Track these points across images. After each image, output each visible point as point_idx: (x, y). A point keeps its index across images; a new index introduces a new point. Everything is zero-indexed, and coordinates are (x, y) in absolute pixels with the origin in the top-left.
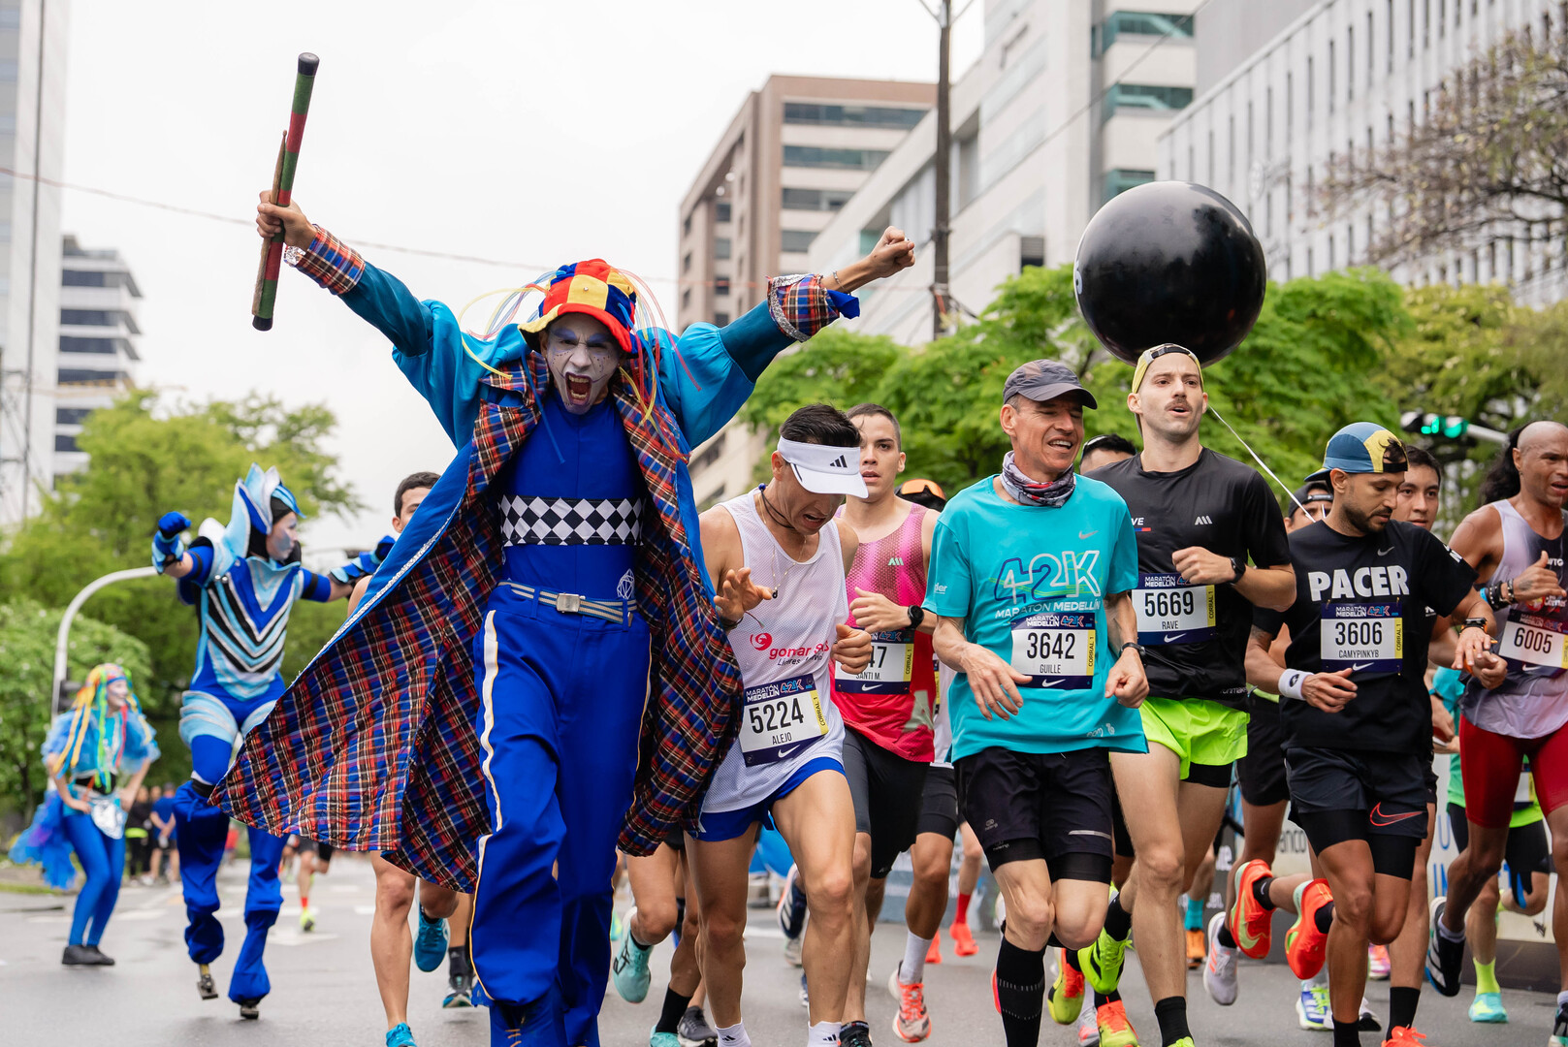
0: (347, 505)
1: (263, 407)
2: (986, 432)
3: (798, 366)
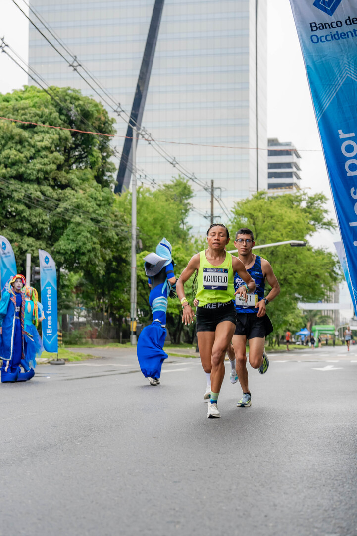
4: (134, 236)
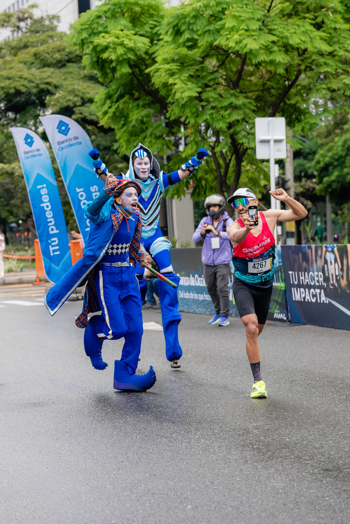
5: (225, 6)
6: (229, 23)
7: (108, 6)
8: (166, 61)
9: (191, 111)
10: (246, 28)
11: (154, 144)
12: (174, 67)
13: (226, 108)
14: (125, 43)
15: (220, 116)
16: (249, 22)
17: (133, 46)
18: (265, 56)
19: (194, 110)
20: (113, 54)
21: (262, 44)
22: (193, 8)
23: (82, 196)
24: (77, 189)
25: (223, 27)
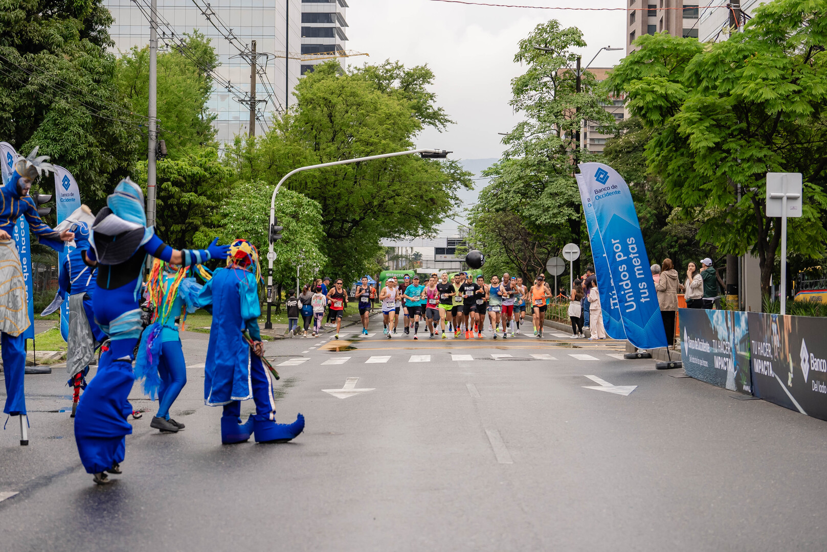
0: (439, 121)
1: (394, 69)
2: (745, 97)
3: (642, 58)
4: (154, 134)
5: (746, 54)
6: (748, 71)
7: (644, 52)
8: (688, 109)
9: (709, 163)
10: (765, 76)
11: (690, 195)
12: (695, 116)
13: (748, 160)
14: (655, 89)
15: (741, 169)
16: (769, 70)
17: (664, 93)
18: (784, 107)
19: (713, 161)
20: (642, 101)
21: (780, 95)
22: (712, 55)
23: (617, 248)
24: (612, 240)
25: (741, 76)
